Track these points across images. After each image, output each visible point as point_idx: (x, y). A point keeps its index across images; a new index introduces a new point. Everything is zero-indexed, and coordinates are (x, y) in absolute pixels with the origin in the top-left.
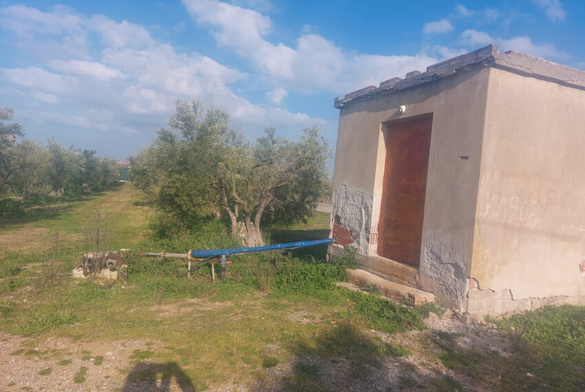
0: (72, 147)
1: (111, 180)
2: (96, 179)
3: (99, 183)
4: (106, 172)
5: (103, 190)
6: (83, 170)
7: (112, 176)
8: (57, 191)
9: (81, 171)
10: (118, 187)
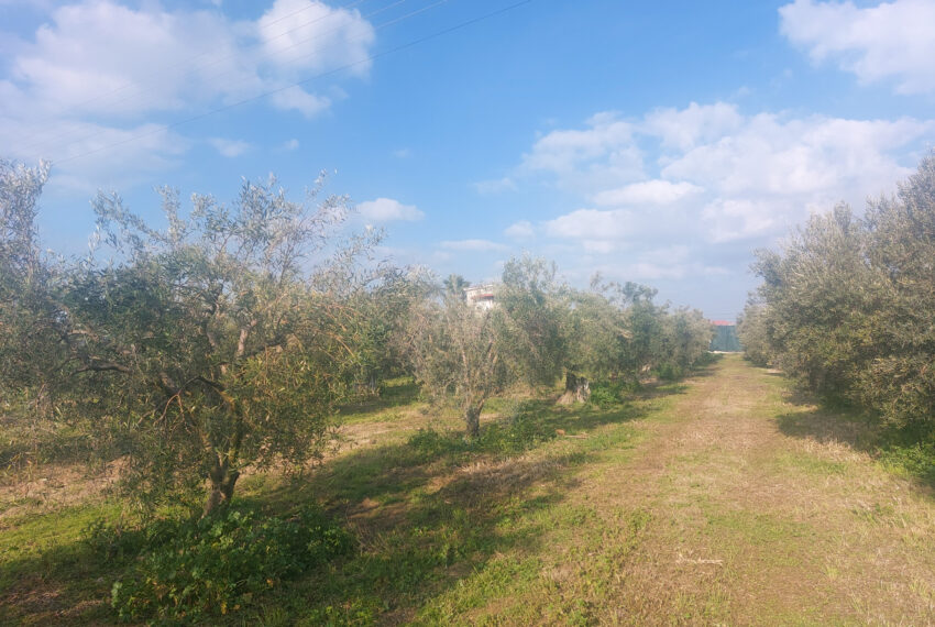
0: (596, 281)
1: (697, 352)
2: (664, 353)
3: (673, 361)
4: (685, 336)
5: (681, 377)
6: (626, 334)
7: (698, 344)
8: (574, 391)
9: (621, 338)
10: (712, 366)
